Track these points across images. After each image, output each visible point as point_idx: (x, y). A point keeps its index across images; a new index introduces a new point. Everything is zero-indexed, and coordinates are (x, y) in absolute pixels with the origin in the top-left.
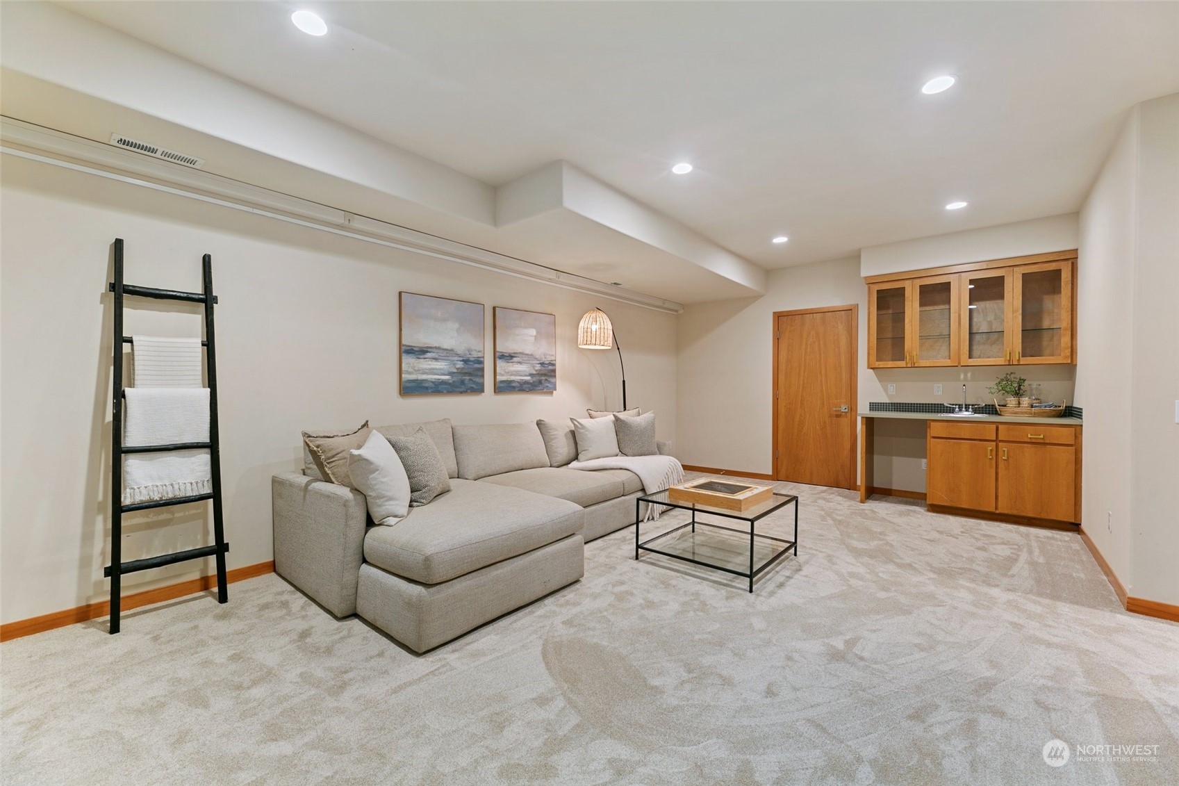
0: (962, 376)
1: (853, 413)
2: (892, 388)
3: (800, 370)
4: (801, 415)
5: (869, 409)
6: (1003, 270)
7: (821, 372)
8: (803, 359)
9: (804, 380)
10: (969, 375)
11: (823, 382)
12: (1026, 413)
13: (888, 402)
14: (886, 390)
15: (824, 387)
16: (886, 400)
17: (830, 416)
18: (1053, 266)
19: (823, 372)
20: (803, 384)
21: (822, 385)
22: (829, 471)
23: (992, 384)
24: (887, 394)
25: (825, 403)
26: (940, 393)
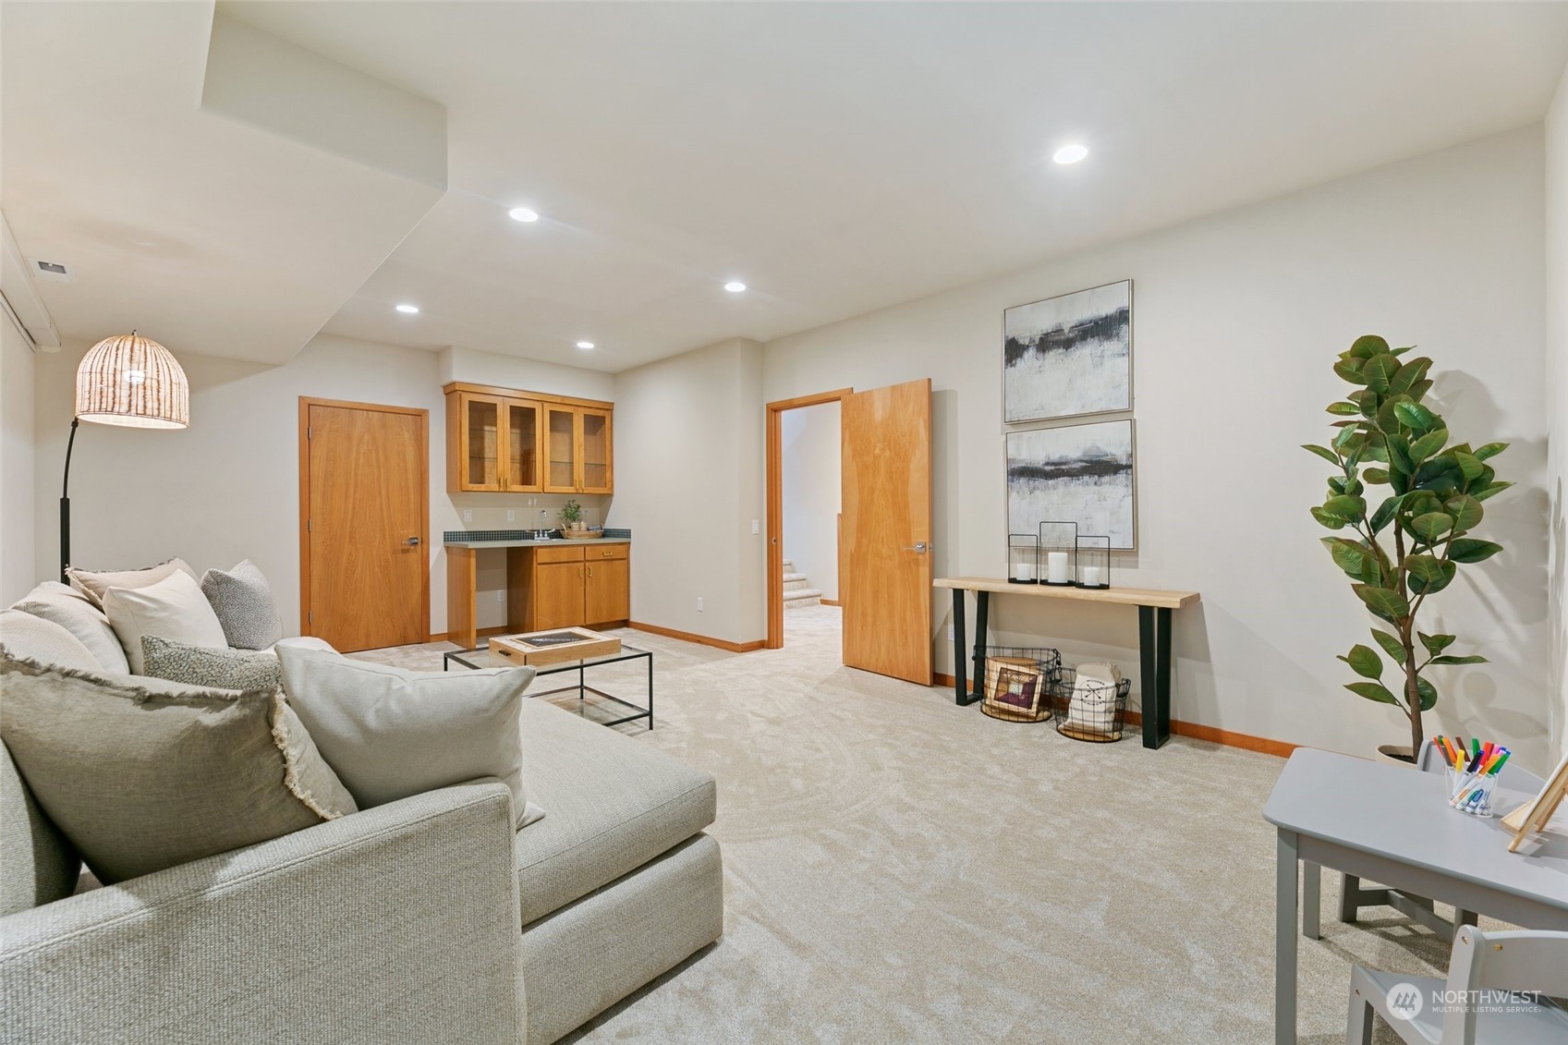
0: (530, 503)
1: (425, 546)
2: (468, 514)
3: (347, 490)
4: (350, 554)
5: (443, 540)
6: (572, 407)
7: (380, 493)
8: (353, 474)
9: (354, 503)
10: (535, 501)
11: (384, 508)
12: (585, 535)
13: (464, 530)
14: (462, 517)
15: (385, 514)
16: (462, 529)
17: (395, 552)
18: (600, 413)
19: (384, 493)
20: (354, 508)
21: (381, 510)
22: (394, 626)
23: (559, 510)
24: (463, 521)
25: (387, 537)
26: (513, 519)
